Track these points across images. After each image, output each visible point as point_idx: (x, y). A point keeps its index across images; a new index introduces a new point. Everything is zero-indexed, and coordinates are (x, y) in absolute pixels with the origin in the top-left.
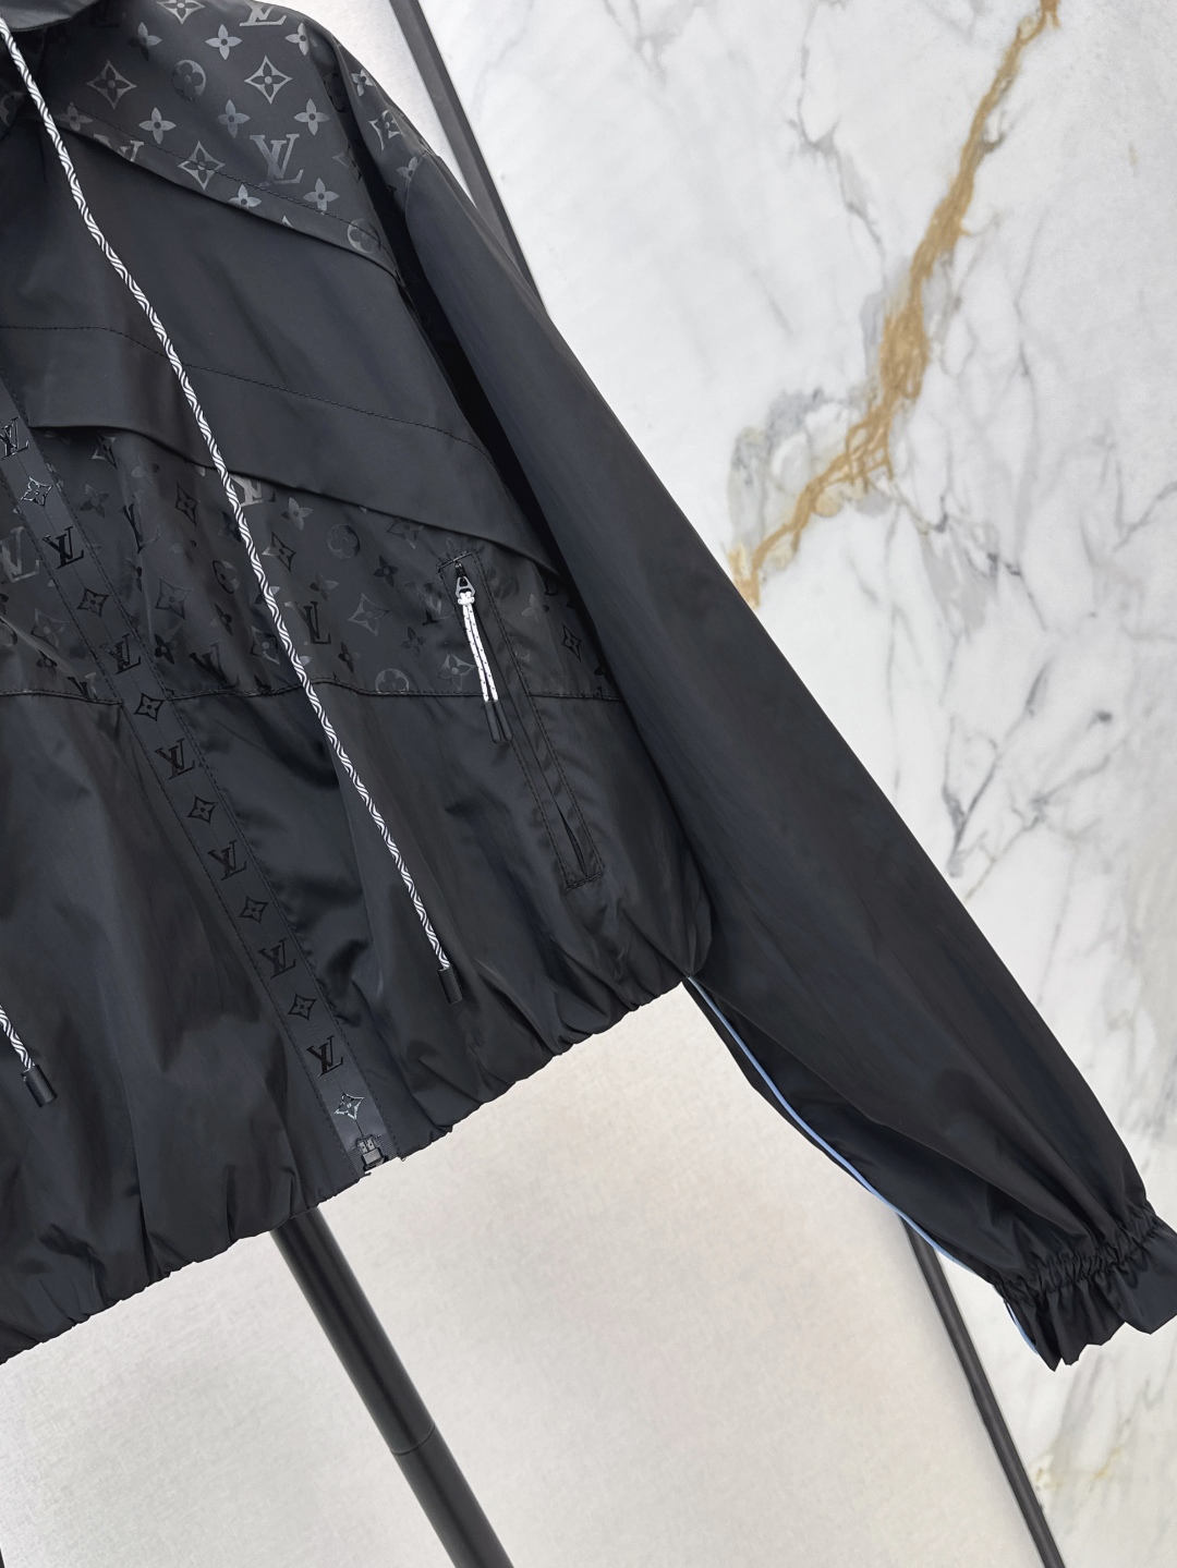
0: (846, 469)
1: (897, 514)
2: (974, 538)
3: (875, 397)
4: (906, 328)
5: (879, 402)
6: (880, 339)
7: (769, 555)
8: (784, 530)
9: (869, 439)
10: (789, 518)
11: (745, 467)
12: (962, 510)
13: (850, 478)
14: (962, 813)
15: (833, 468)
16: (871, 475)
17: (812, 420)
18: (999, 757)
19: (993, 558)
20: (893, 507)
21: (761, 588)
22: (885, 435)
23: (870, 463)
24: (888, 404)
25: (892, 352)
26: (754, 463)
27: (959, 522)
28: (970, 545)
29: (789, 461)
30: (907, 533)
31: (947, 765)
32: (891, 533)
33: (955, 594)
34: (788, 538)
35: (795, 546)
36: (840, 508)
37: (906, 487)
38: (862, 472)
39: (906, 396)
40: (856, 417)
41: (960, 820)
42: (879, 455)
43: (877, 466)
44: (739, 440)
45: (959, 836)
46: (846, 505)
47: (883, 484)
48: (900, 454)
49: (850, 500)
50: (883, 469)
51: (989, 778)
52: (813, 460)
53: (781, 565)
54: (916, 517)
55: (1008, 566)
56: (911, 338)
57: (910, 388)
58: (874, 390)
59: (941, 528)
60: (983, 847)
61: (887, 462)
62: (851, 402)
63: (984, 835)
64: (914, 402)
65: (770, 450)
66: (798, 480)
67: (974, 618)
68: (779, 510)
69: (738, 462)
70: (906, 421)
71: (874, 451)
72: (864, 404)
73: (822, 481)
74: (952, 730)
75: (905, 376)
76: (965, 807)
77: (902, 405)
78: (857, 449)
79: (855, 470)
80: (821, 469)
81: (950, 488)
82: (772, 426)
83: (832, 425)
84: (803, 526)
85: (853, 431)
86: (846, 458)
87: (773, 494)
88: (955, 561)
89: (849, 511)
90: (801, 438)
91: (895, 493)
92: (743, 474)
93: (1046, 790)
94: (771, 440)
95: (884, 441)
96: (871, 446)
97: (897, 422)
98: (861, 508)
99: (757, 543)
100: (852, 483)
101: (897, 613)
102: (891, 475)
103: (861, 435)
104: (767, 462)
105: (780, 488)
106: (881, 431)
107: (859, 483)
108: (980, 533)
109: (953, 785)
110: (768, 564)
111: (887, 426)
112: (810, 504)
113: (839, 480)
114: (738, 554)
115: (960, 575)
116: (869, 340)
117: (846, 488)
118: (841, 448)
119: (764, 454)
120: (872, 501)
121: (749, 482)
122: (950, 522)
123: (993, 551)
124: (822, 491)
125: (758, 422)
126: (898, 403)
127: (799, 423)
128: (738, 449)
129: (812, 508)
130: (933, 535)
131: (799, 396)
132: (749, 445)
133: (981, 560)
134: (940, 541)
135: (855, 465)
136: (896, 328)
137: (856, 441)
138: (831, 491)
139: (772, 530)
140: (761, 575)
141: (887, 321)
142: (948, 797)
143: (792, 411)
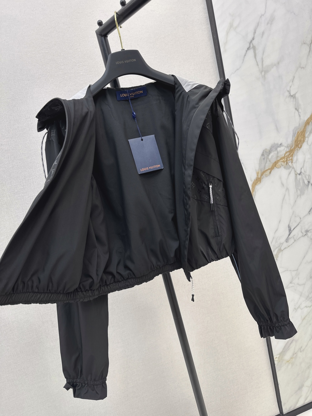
0: (283, 160)
1: (292, 170)
2: (306, 177)
3: (292, 147)
4: (301, 134)
5: (293, 148)
6: (296, 135)
7: (265, 173)
8: (269, 169)
9: (289, 155)
10: (270, 167)
11: (264, 156)
12: (305, 171)
13: (284, 162)
14: (291, 230)
15: (281, 159)
16: (288, 162)
17: (279, 149)
18: (301, 221)
19: (309, 182)
20: (291, 168)
21: (262, 180)
22: (293, 154)
23: (288, 159)
24: (294, 148)
25: (298, 138)
26: (266, 156)
27: (303, 174)
28: (305, 179)
29: (273, 156)
30: (293, 175)
31: (290, 220)
32: (290, 173)
33: (300, 188)
34: (269, 171)
35: (270, 173)
36: (281, 167)
37: (294, 165)
38: (286, 161)
39: (299, 148)
40: (288, 150)
41: (290, 232)
42: (291, 158)
43: (290, 160)
44: (264, 151)
45: (289, 235)
46: (282, 166)
47: (290, 164)
48: (295, 159)
49: (283, 166)
50: (291, 161)
51: (298, 225)
52: (277, 157)
53: (266, 176)
54: (295, 171)
55: (311, 184)
56: (302, 136)
57: (300, 146)
58: (292, 145)
59: (300, 174)
60: (293, 238)
61: (292, 160)
62: (287, 147)
63: (294, 236)
64: (300, 149)
65: (269, 154)
66: (273, 161)
67: (302, 193)
68: (268, 165)
69: (263, 155)
70: (297, 152)
71: (290, 157)
72: (290, 148)
73: (278, 161)
74: (293, 214)
75: (299, 144)
76: (292, 230)
77: (297, 149)
78: (287, 156)
79: (285, 160)
80: (279, 159)
81: (303, 167)
82: (271, 149)
83: (282, 151)
84: (272, 169)
85: (286, 153)
86: (284, 157)
87: (268, 162)
88: (301, 181)
89: (282, 168)
90: (276, 152)
91: (292, 166)
92: (263, 157)
93: (309, 229)
94: (270, 152)
95: (292, 156)
96: (289, 156)
97: (295, 152)
98: (285, 168)
99: (263, 171)
100: (284, 163)
101: (287, 189)
102: (292, 163)
103: (288, 153)
104: (268, 156)
105: (270, 161)
106: (292, 153)
107: (285, 163)
108: (307, 178)
109: (291, 225)
110: (264, 175)
111: (293, 153)
112: (275, 165)
113: (282, 162)
114: (259, 172)
115: (301, 184)
116: (294, 135)
117: (283, 163)
118: (283, 155)
119: (268, 154)
120: (287, 166)
121: (264, 159)
122: (302, 173)
123: (309, 181)
124: (278, 163)
125: (268, 148)
126: (296, 149)
127: (276, 149)
128: (263, 152)
129: (275, 166)
130: (298, 175)
131: (277, 144)
132: (266, 152)
133: (306, 182)
134: (299, 177)
135: (285, 159)
136: (300, 134)
137: (286, 155)
138: (279, 163)
139: (266, 169)
140: (262, 177)
141: (298, 132)
142: (289, 227)
143: (275, 147)
